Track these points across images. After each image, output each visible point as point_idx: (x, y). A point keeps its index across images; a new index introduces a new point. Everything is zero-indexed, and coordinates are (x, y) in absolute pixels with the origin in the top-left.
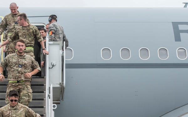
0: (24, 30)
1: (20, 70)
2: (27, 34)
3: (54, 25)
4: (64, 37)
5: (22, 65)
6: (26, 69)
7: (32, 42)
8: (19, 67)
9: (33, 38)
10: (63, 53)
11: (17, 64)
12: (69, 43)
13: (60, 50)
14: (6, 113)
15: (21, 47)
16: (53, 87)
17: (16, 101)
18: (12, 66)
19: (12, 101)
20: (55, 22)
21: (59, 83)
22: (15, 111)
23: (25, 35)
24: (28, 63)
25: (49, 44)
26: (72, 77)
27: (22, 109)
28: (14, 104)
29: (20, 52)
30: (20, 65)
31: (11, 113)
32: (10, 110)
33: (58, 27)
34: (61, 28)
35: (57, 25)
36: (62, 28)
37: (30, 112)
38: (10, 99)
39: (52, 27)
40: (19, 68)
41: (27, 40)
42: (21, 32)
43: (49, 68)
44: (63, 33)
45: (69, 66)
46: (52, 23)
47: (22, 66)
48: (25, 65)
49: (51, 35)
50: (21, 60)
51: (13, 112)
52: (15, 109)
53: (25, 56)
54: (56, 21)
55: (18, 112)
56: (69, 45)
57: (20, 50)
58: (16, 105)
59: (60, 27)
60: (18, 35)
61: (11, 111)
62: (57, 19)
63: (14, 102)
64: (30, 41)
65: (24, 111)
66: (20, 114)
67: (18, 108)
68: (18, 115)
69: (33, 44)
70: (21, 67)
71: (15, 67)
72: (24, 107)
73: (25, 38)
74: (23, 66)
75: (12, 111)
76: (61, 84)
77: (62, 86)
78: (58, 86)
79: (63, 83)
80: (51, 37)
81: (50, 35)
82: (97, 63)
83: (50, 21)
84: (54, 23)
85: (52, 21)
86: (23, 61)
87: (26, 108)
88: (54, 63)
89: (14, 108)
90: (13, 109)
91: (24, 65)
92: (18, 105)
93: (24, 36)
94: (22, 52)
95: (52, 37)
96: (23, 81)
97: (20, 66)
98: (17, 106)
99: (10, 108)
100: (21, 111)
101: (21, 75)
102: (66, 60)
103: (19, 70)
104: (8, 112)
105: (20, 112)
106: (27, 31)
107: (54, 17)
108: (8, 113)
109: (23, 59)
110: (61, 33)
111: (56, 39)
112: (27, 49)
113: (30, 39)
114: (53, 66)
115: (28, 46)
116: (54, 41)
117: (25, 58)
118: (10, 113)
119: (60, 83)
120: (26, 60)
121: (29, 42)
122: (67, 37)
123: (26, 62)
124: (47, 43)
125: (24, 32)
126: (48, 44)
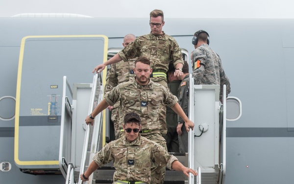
0: (153, 40)
1: (145, 111)
2: (159, 48)
3: (203, 51)
4: (222, 74)
5: (147, 102)
6: (154, 108)
7: (165, 65)
8: (143, 106)
9: (167, 56)
10: (222, 106)
11: (138, 101)
12: (231, 86)
13: (216, 101)
14: (119, 151)
15: (143, 73)
16: (202, 174)
17: (135, 130)
18: (129, 105)
19: (129, 130)
20: (205, 44)
21: (214, 166)
22: (133, 149)
23: (154, 49)
24: (157, 98)
25: (195, 90)
26: (239, 154)
27: (146, 146)
28: (132, 136)
29: (142, 80)
30: (144, 102)
31: (126, 152)
32: (125, 146)
33: (210, 55)
34: (216, 57)
35: (208, 50)
36: (218, 57)
37: (159, 152)
38: (126, 127)
39: (200, 55)
40: (142, 108)
41: (158, 59)
42: (146, 44)
43: (195, 136)
44: (220, 66)
45: (234, 132)
46: (199, 48)
47: (147, 104)
48: (152, 101)
49: (198, 68)
50: (145, 93)
51: (129, 150)
52: (134, 146)
53: (151, 84)
54: (208, 43)
55: (138, 150)
56: (231, 90)
57: (140, 77)
58: (136, 139)
59: (213, 55)
60: (138, 49)
61: (126, 149)
62: (208, 38)
63: (132, 133)
64: (162, 63)
65: (150, 149)
66: (142, 154)
67: (140, 144)
68: (138, 156)
69: (167, 68)
70: (145, 106)
71: (135, 105)
72: (150, 143)
73: (153, 55)
74: (149, 104)
75: (129, 148)
76: (218, 168)
77: (220, 171)
78: (212, 171)
79: (221, 166)
80: (198, 72)
81: (195, 68)
82: (286, 127)
83: (195, 43)
84: (203, 45)
85: (199, 43)
86: (149, 95)
87: (153, 144)
88: (205, 126)
89: (133, 144)
90: (131, 144)
91: (150, 102)
92: (140, 139)
93: (153, 52)
94: (145, 80)
95: (201, 71)
96: (147, 131)
97: (144, 104)
98: (138, 140)
99: (124, 143)
100: (144, 148)
101: (146, 120)
102: (227, 121)
103: (143, 111)
104: (122, 149)
105: (141, 150)
106: (160, 43)
107: (203, 35)
108: (121, 152)
109: (148, 92)
110: (216, 67)
111: (207, 78)
112: (155, 75)
113: (163, 58)
114: (203, 132)
115: (157, 71)
116: (204, 82)
117: (152, 88)
118: (124, 152)
119: (216, 166)
120: (154, 92)
121: (160, 63)
122: (228, 76)
123: (153, 96)
124: (192, 86)
125: (153, 45)
126: (192, 89)
